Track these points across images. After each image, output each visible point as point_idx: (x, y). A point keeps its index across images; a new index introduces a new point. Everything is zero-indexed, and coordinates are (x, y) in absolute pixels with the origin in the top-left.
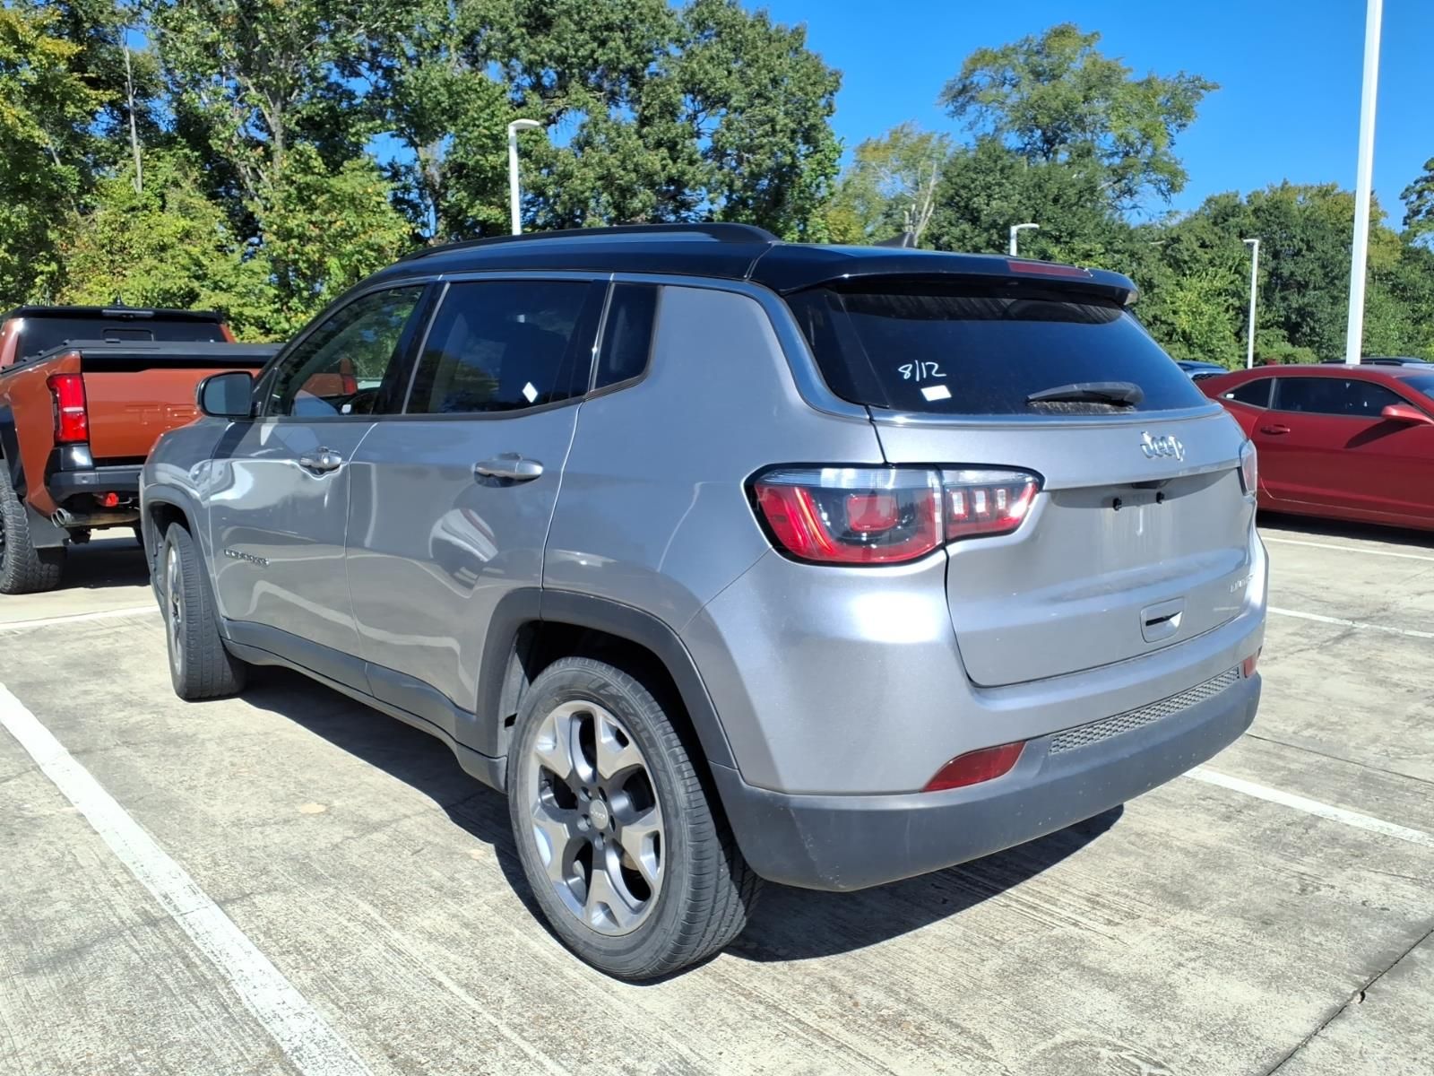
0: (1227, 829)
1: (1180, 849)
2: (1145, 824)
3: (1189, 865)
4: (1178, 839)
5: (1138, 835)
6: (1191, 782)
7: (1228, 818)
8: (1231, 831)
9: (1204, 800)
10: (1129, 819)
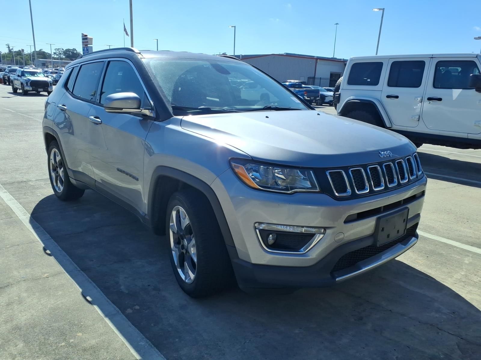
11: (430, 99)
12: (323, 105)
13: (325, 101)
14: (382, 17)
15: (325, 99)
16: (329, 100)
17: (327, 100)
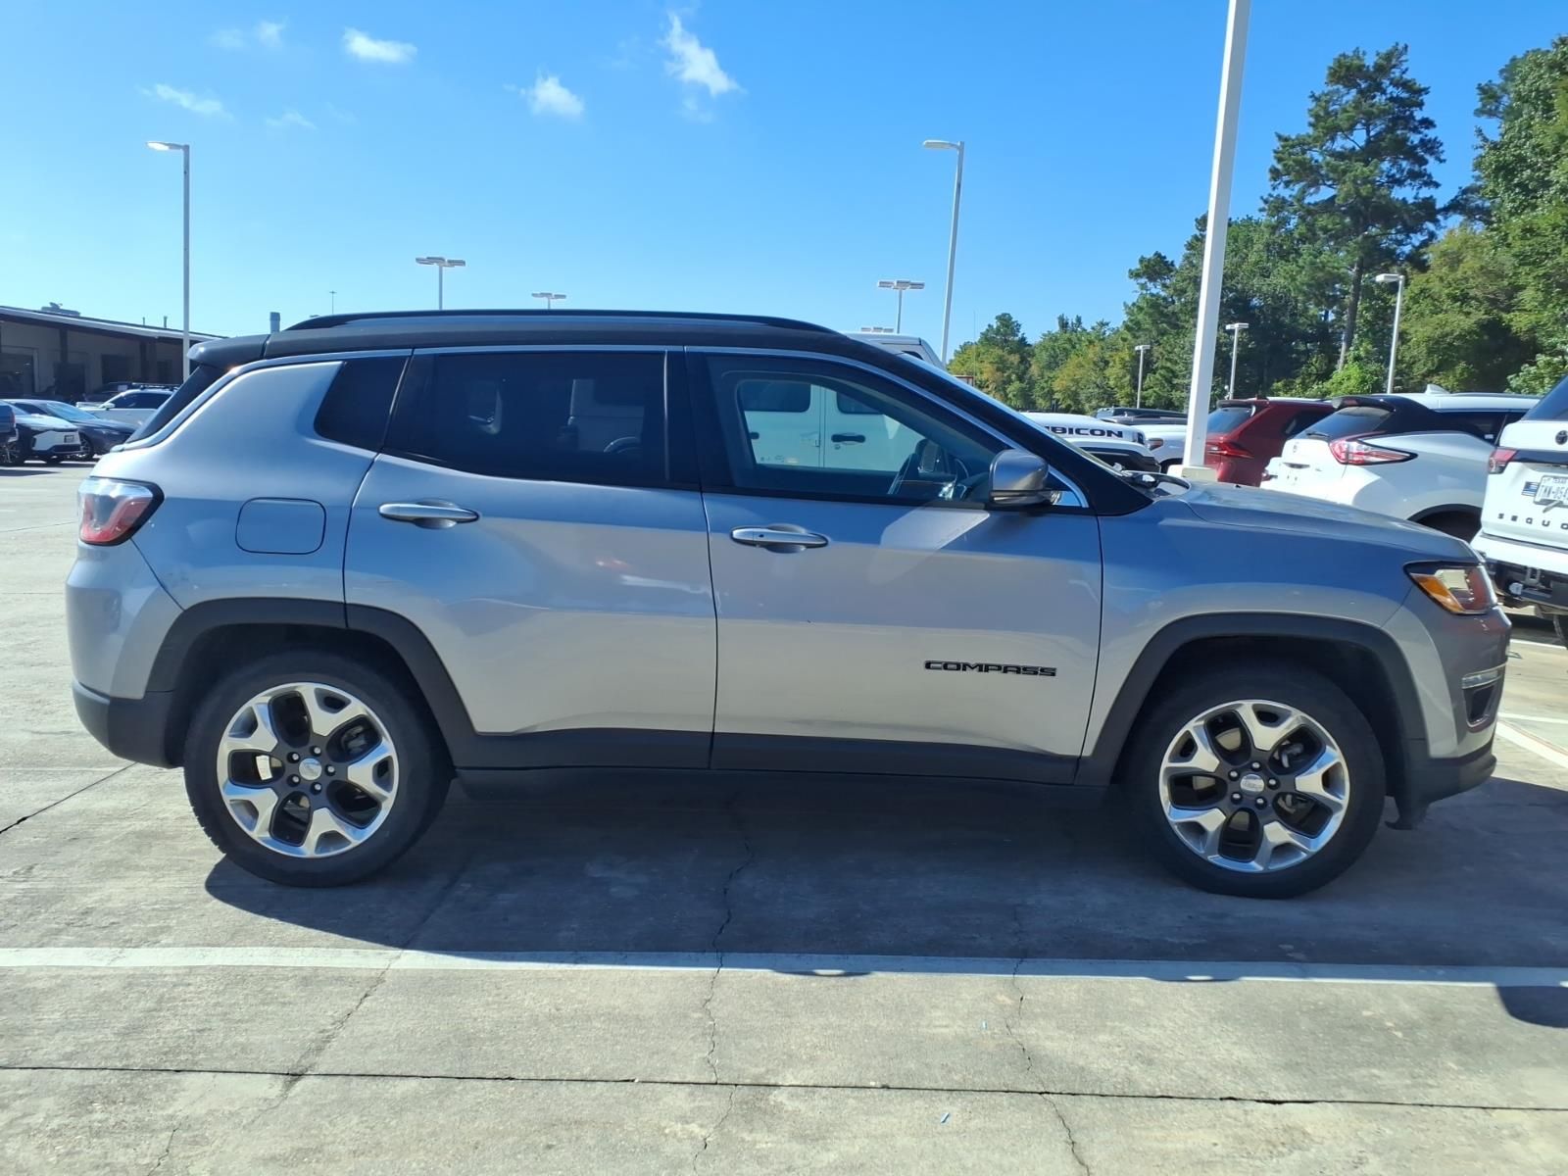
0: (89, 901)
1: (143, 869)
2: (180, 880)
3: (136, 859)
4: (144, 877)
5: (185, 869)
6: (126, 941)
7: (87, 912)
8: (86, 900)
9: (113, 923)
10: (199, 879)
11: (837, 438)
12: (26, 462)
13: (34, 448)
14: (186, 173)
15: (35, 440)
16: (50, 446)
17: (42, 444)
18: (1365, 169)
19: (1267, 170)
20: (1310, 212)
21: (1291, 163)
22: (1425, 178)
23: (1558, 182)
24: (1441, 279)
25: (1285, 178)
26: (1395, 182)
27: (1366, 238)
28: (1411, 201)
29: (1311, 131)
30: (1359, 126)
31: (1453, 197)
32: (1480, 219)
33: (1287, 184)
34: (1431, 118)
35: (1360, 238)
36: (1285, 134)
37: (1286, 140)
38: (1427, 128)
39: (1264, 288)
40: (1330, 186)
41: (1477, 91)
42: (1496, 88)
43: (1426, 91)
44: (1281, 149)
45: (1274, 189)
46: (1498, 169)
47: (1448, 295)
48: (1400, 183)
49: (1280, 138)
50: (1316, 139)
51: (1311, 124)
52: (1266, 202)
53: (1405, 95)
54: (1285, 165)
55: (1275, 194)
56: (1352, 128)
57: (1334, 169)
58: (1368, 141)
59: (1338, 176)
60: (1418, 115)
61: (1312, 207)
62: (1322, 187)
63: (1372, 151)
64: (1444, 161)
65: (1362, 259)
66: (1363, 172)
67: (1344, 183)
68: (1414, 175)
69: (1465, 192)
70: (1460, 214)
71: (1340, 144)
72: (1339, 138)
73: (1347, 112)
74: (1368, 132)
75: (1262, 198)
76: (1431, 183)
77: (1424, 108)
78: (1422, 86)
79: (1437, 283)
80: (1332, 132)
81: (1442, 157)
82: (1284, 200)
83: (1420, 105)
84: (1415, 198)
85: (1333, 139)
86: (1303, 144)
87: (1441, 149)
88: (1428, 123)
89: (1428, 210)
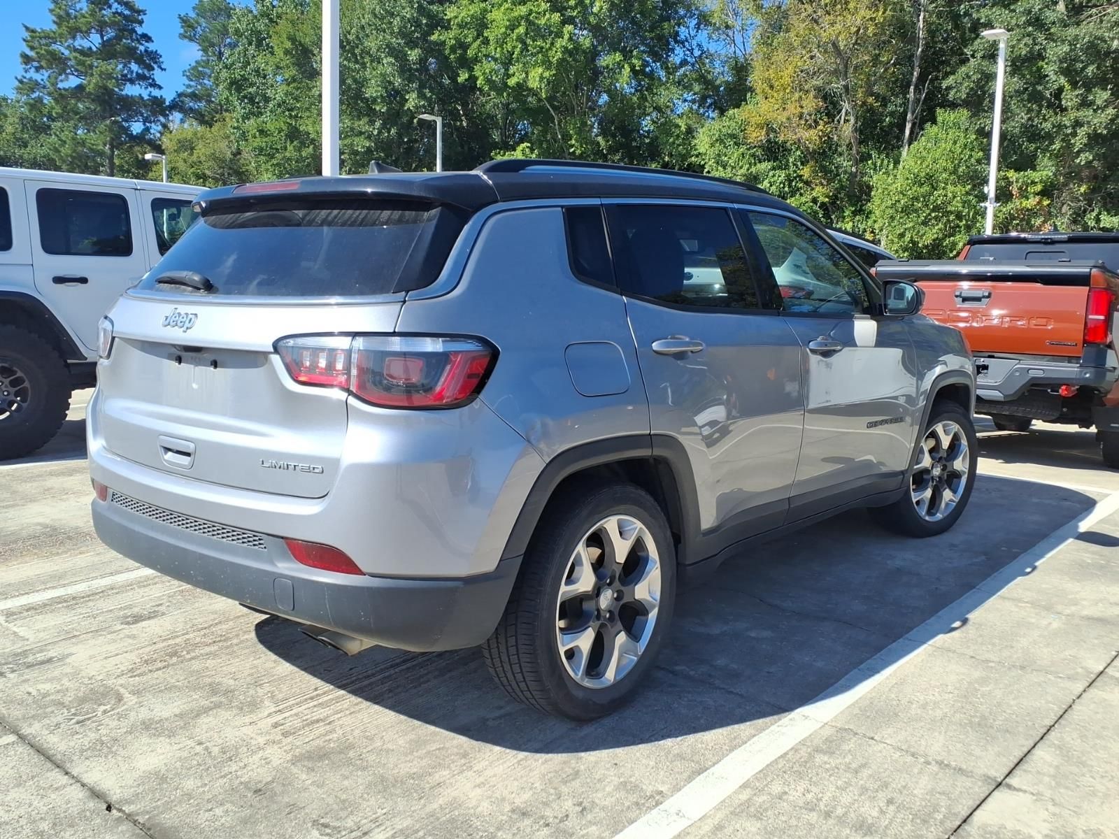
18: (108, 67)
19: (19, 55)
20: (61, 97)
21: (43, 52)
22: (151, 81)
23: (275, 99)
24: (185, 161)
25: (36, 64)
26: (126, 79)
27: (115, 122)
28: (146, 97)
29: (54, 27)
30: (93, 31)
31: (172, 98)
32: (193, 117)
33: (38, 69)
34: (149, 35)
35: (108, 122)
36: (31, 26)
37: (33, 31)
38: (146, 42)
39: (26, 156)
40: (77, 76)
41: (179, 20)
42: (192, 21)
43: (144, 12)
44: (29, 38)
45: (26, 72)
46: (232, 83)
47: (193, 173)
48: (132, 82)
49: (27, 28)
50: (61, 35)
51: (54, 22)
52: (21, 82)
53: (127, 12)
54: (37, 53)
55: (28, 76)
56: (88, 32)
57: (82, 63)
58: (104, 44)
59: (85, 70)
60: (140, 30)
61: (63, 92)
62: (70, 77)
63: (107, 52)
64: (165, 70)
65: (112, 139)
66: (107, 70)
67: (92, 75)
68: (142, 77)
69: (180, 95)
70: (179, 112)
71: (80, 42)
72: (78, 37)
73: (86, 18)
74: (102, 37)
75: (16, 78)
76: (154, 85)
77: (143, 25)
78: (141, 8)
79: (182, 163)
80: (74, 32)
81: (163, 67)
82: (37, 83)
83: (141, 23)
84: (149, 96)
85: (74, 38)
86: (50, 37)
87: (161, 59)
88: (147, 38)
89: (158, 107)
